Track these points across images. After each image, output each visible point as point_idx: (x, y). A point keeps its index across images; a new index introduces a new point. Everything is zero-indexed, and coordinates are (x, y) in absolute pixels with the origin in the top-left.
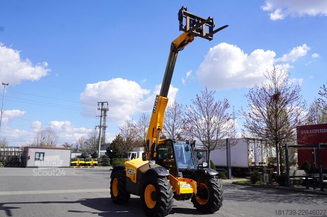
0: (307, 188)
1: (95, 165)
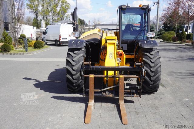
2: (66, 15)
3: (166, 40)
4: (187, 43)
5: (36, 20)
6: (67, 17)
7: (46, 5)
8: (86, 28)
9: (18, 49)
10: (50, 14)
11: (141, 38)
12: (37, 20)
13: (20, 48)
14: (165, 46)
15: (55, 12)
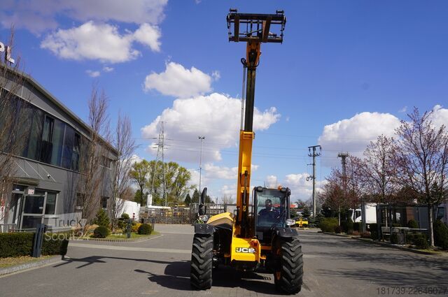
0: (380, 241)
1: (305, 226)
2: (184, 188)
3: (325, 230)
4: (354, 235)
5: (140, 193)
6: (185, 191)
7: (156, 173)
8: (212, 207)
9: (116, 235)
10: (162, 185)
11: (279, 225)
12: (142, 194)
13: (119, 233)
14: (322, 238)
15: (168, 183)
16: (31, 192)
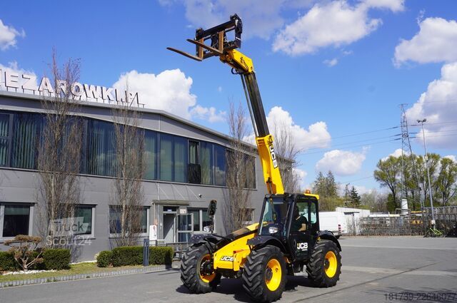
2: (453, 186)
5: (393, 198)
16: (183, 211)
